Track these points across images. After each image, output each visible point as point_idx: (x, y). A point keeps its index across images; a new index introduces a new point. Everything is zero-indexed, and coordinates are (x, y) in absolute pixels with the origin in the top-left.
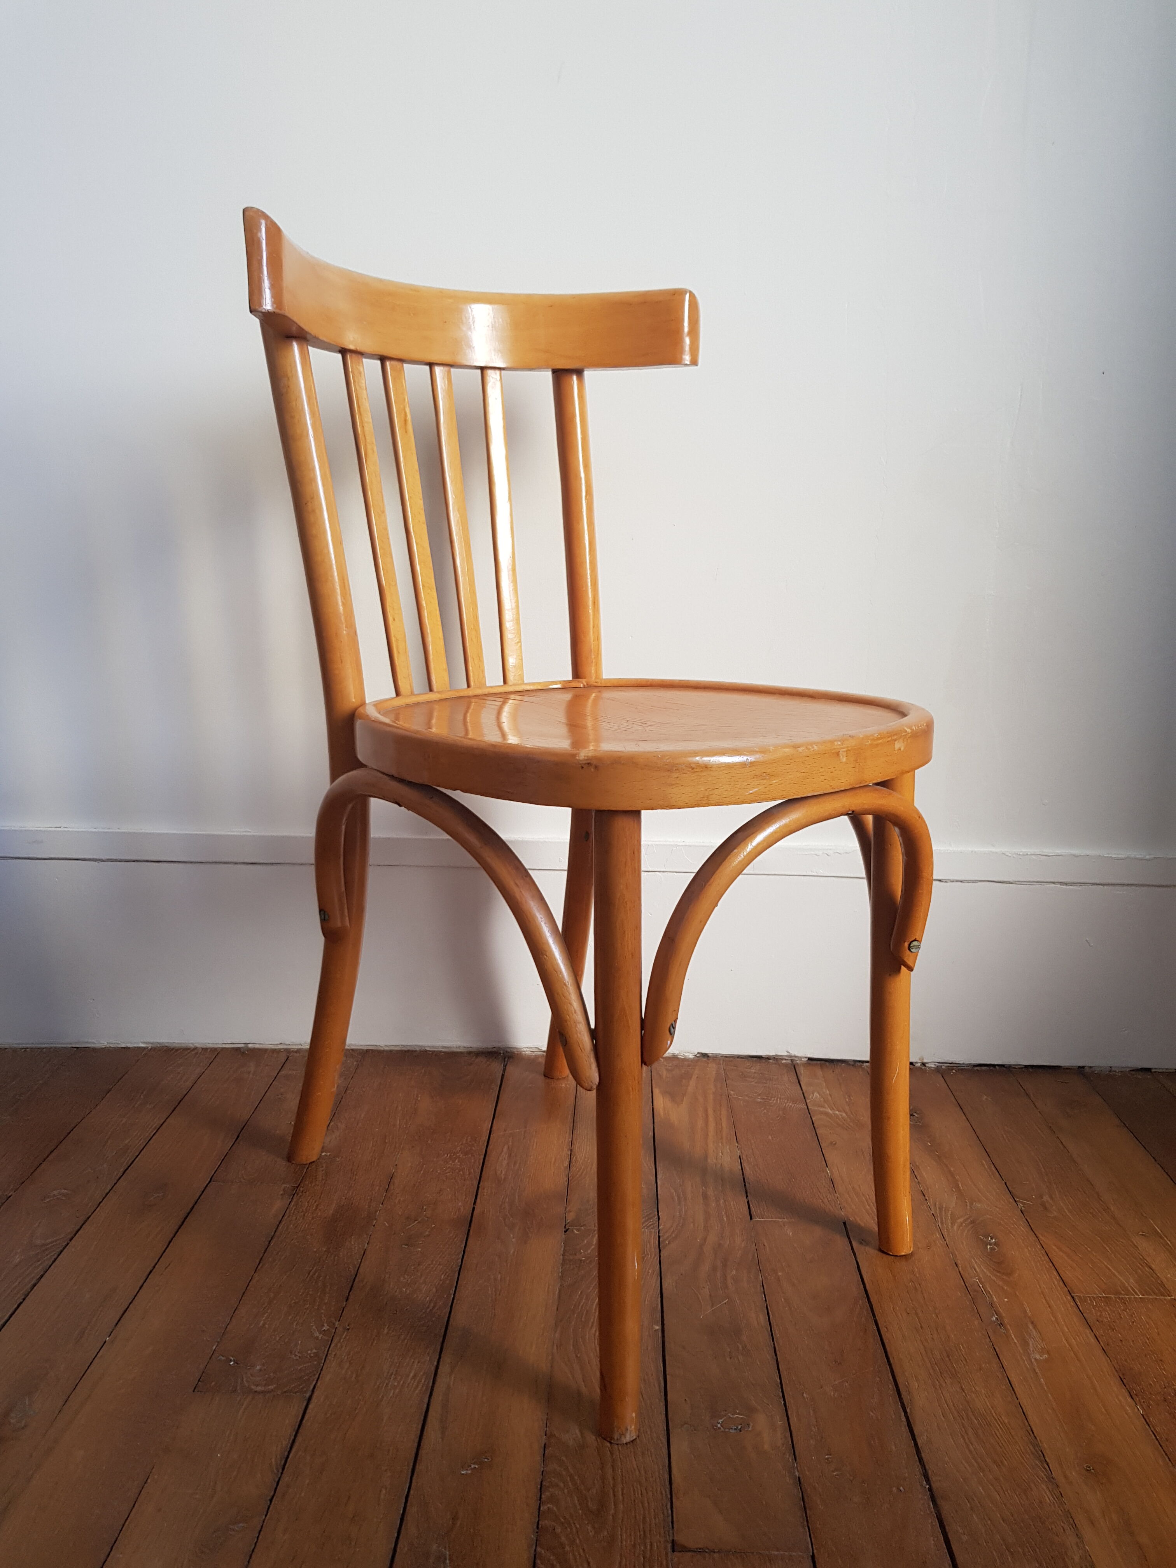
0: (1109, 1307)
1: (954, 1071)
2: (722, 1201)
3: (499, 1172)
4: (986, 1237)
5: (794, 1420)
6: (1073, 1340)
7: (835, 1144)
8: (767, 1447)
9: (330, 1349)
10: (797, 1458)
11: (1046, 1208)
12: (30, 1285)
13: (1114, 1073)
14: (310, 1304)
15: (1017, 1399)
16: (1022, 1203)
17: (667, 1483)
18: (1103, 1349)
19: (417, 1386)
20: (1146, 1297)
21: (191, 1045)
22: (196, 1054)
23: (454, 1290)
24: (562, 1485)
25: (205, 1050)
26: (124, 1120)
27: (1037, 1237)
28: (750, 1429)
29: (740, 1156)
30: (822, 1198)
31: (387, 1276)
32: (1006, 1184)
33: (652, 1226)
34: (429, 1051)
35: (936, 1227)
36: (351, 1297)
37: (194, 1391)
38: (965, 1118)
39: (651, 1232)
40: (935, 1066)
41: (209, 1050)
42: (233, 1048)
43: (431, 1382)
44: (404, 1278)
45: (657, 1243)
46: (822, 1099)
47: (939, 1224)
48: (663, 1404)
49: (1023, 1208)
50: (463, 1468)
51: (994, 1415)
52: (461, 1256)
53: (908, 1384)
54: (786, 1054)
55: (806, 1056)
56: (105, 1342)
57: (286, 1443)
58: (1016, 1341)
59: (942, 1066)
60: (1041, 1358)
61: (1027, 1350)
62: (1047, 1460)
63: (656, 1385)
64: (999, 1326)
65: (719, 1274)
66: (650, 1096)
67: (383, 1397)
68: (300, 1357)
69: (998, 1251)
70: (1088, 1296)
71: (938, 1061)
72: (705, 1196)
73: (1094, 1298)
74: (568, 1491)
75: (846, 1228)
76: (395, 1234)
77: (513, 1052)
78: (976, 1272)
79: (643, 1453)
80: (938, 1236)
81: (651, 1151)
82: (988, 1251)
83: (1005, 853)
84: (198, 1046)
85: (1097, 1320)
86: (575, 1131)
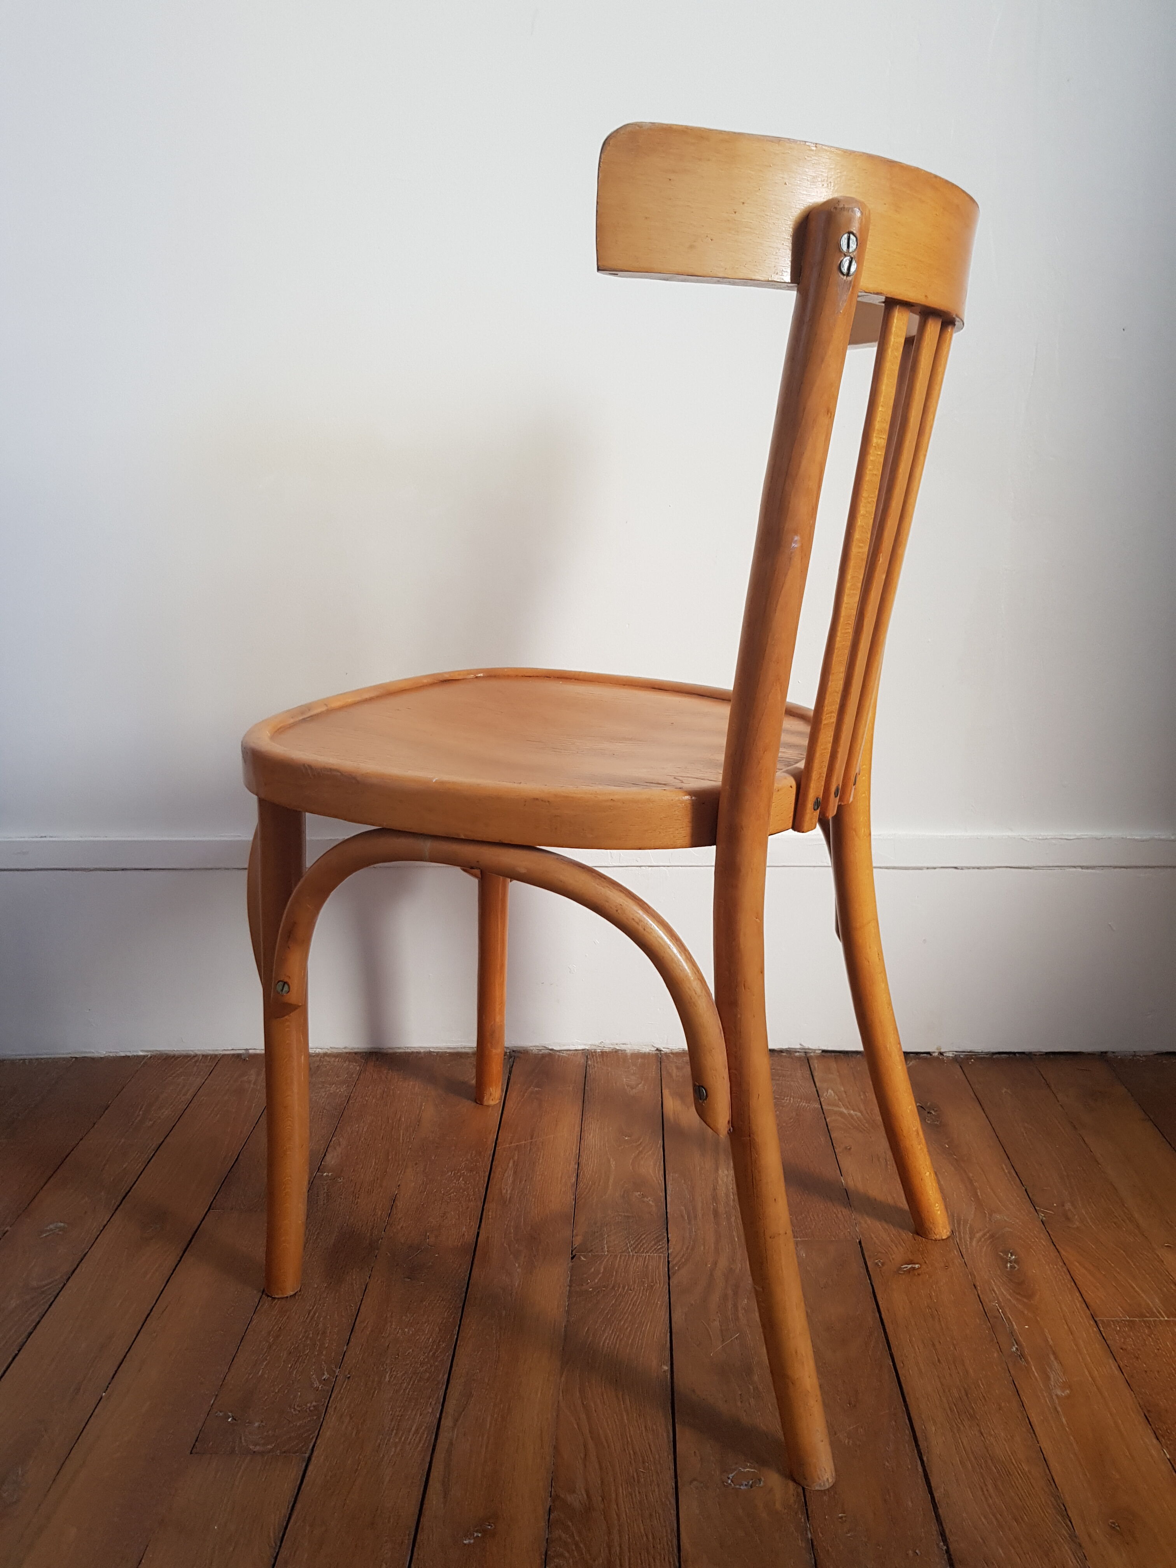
0: (1133, 1332)
1: (973, 1060)
3: (504, 1191)
4: (1006, 1254)
6: (1096, 1372)
7: (850, 1149)
8: (778, 1506)
9: (331, 1401)
10: (810, 1518)
11: (1068, 1219)
12: (26, 1334)
13: (1138, 1057)
14: (310, 1349)
15: (1038, 1443)
16: (1043, 1213)
17: (676, 1550)
18: (1127, 1381)
19: (420, 1441)
20: (1172, 1319)
21: (191, 1053)
22: (196, 1062)
23: (457, 1328)
24: (567, 1555)
25: (205, 1056)
26: (123, 1140)
27: (1058, 1252)
28: (762, 1484)
30: (837, 1212)
31: (389, 1315)
32: (1026, 1190)
33: (661, 1250)
34: (434, 1052)
35: (954, 1243)
36: (352, 1339)
37: (191, 1453)
38: (984, 1114)
39: (660, 1257)
40: (953, 1056)
41: (209, 1058)
42: (233, 1055)
43: (434, 1437)
44: (406, 1316)
45: (666, 1269)
46: (836, 1098)
47: (958, 1240)
48: (671, 1457)
49: (1044, 1218)
50: (466, 1536)
51: (1014, 1462)
52: (464, 1289)
53: (925, 1428)
54: (798, 1046)
55: (820, 1048)
56: (101, 1399)
57: (285, 1511)
58: (1036, 1375)
59: (959, 1055)
60: (1063, 1394)
61: (1048, 1385)
62: (1069, 1513)
63: (665, 1434)
64: (1019, 1358)
65: (730, 1306)
66: (660, 1099)
67: (383, 1457)
68: (299, 1411)
69: (1018, 1269)
70: (1112, 1321)
71: (958, 1050)
72: (716, 1213)
73: (1118, 1322)
74: (573, 1561)
75: (861, 1247)
76: (397, 1265)
77: (519, 1052)
78: (996, 1294)
79: (651, 1515)
80: (956, 1253)
81: (660, 1165)
82: (1008, 1270)
83: (1023, 837)
84: (198, 1053)
85: (1122, 1349)
86: (582, 1142)
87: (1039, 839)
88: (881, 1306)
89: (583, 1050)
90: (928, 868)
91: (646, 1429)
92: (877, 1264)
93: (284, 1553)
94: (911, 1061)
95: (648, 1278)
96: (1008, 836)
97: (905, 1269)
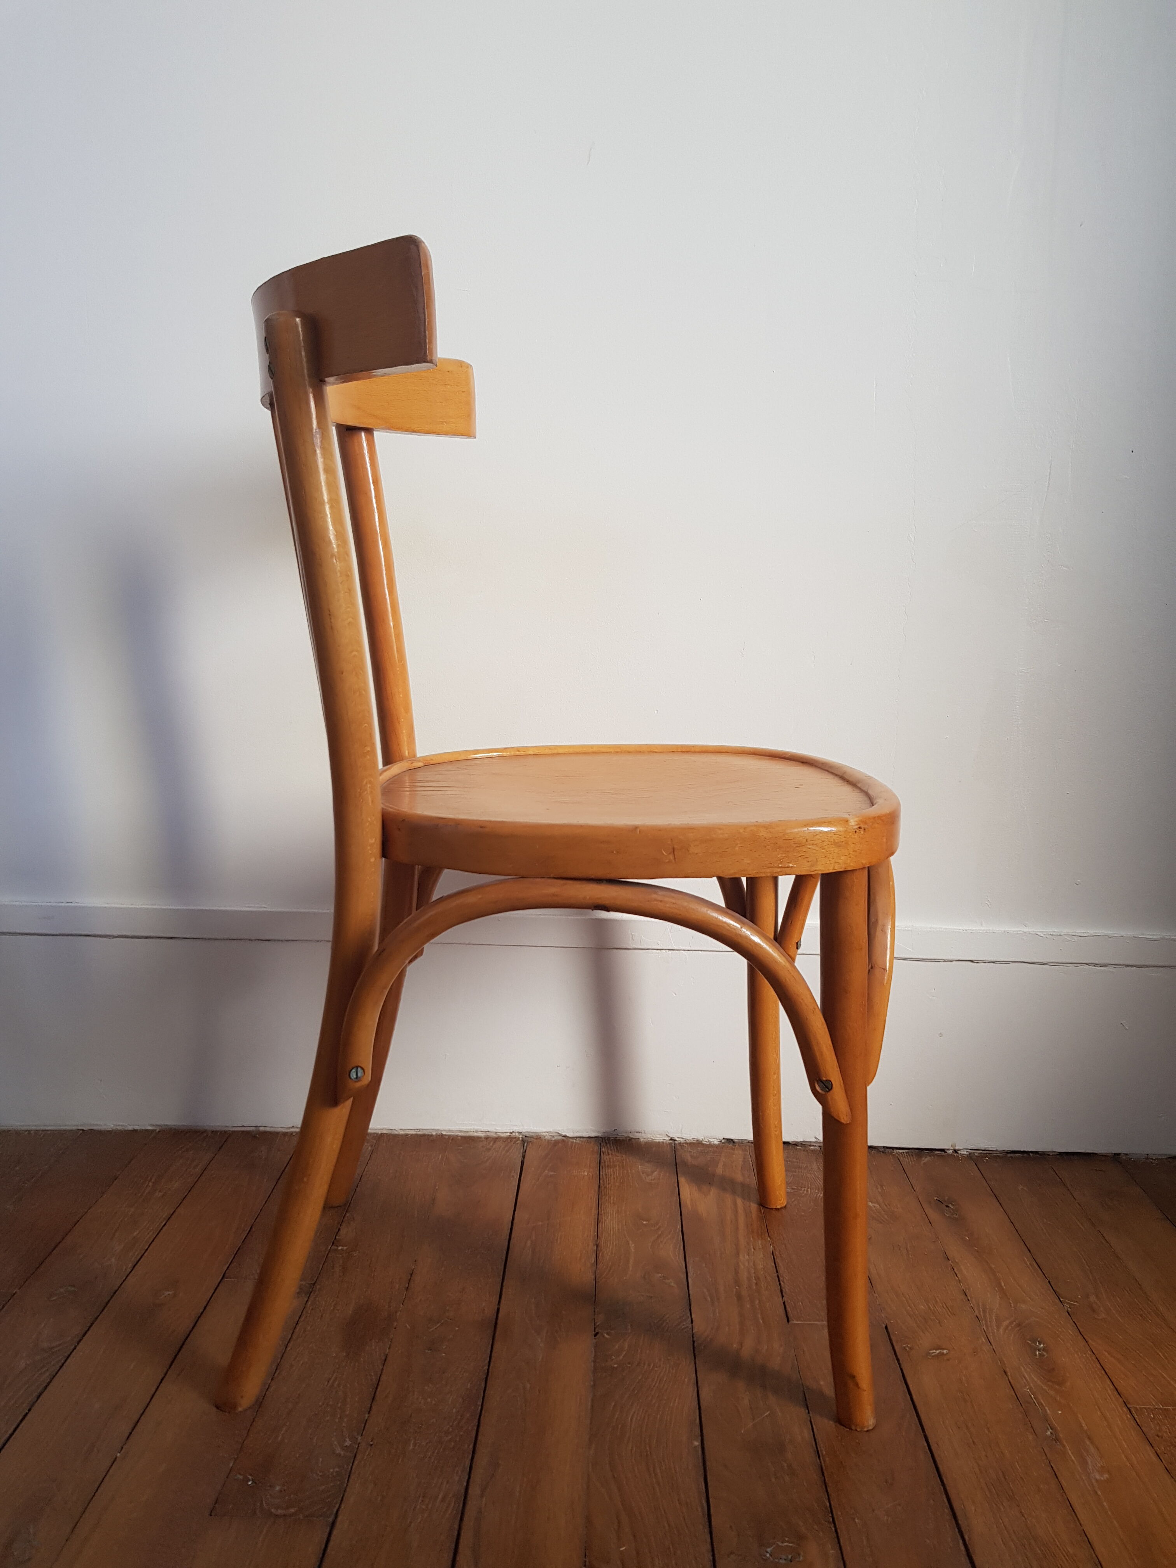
0: (1168, 1421)
1: (987, 1158)
2: (757, 1302)
3: (524, 1269)
4: (1034, 1341)
5: (847, 1549)
6: (1134, 1458)
7: (870, 1238)
9: (354, 1467)
11: (1094, 1311)
12: (36, 1394)
13: (1151, 1160)
14: (330, 1416)
15: (1081, 1526)
16: (1069, 1304)
18: (1166, 1468)
19: (447, 1509)
21: (200, 1128)
22: (206, 1137)
23: (481, 1399)
25: (215, 1132)
26: (132, 1210)
27: (1087, 1342)
28: (801, 1558)
29: (773, 1252)
31: (411, 1384)
32: (1049, 1282)
33: (686, 1330)
34: (445, 1135)
35: (981, 1331)
36: (374, 1408)
37: (210, 1515)
38: (1002, 1210)
39: (684, 1336)
40: (968, 1153)
41: (219, 1133)
42: (243, 1132)
43: (462, 1505)
44: (429, 1386)
45: (692, 1348)
47: (984, 1328)
48: (707, 1530)
49: (1069, 1309)
51: (1059, 1545)
52: (487, 1362)
53: (964, 1507)
54: (813, 1140)
56: (116, 1458)
58: (1073, 1458)
59: (974, 1153)
60: (1103, 1479)
61: (1086, 1469)
63: (700, 1510)
64: (1054, 1442)
66: (676, 1186)
67: (411, 1522)
68: (321, 1476)
69: (1047, 1358)
70: (1145, 1408)
71: (970, 1147)
72: (739, 1297)
73: (1152, 1410)
75: (888, 1332)
76: (417, 1337)
77: (532, 1137)
78: (1026, 1380)
80: (984, 1341)
81: (680, 1247)
82: (1038, 1357)
83: (1038, 933)
84: (207, 1129)
85: (1158, 1436)
86: (600, 1225)
88: (911, 1389)
89: (596, 1137)
90: (945, 961)
91: (680, 1503)
92: (905, 1348)
94: (926, 1158)
95: (673, 1357)
97: (933, 1354)
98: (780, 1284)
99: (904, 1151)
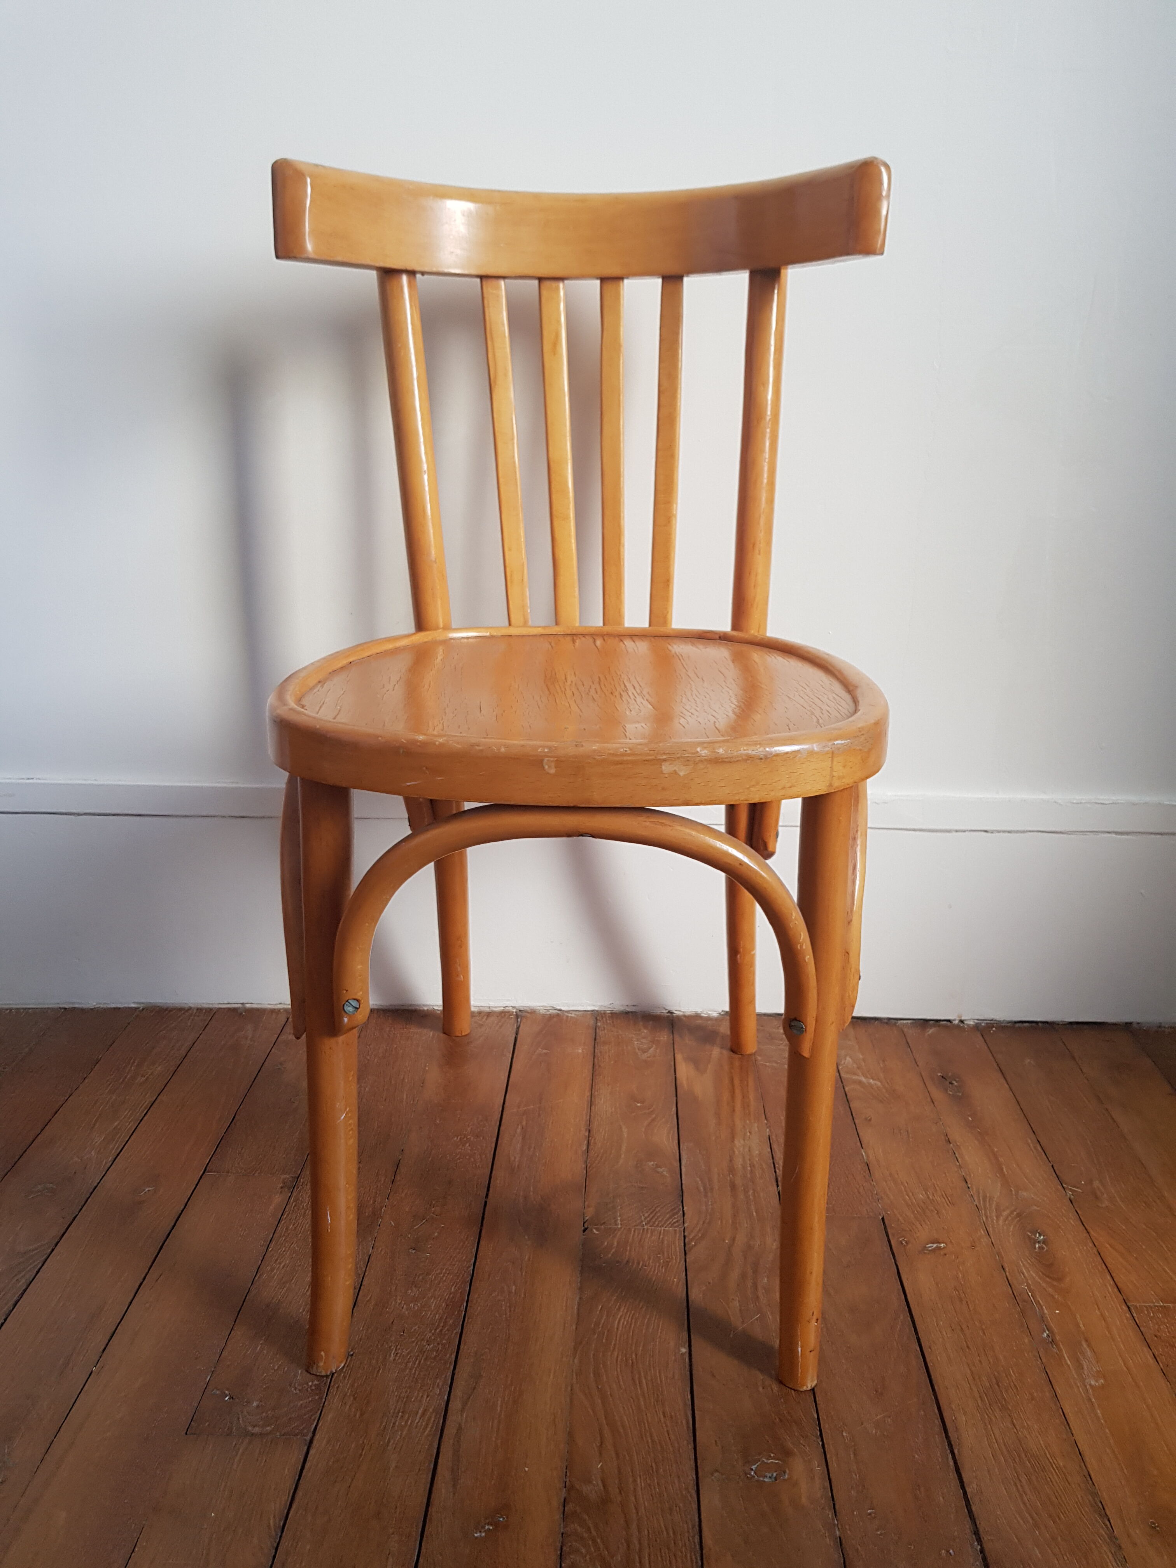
0: (1167, 1319)
1: (994, 1029)
2: (751, 1192)
3: (513, 1158)
4: (1034, 1234)
5: (833, 1465)
6: (1131, 1361)
7: (870, 1120)
8: (804, 1500)
9: (333, 1380)
10: (838, 1514)
11: (1097, 1198)
13: (1164, 1029)
15: (1073, 1435)
16: (1071, 1190)
17: (698, 1547)
18: (1162, 1369)
19: (427, 1425)
21: (185, 1005)
22: (191, 1015)
23: (465, 1304)
24: (583, 1550)
25: (200, 1010)
26: (114, 1097)
27: (1088, 1233)
28: (786, 1477)
29: (769, 1136)
30: (858, 1187)
31: (394, 1288)
32: (1052, 1166)
33: (677, 1224)
35: (980, 1221)
37: (186, 1434)
38: (1007, 1087)
39: (675, 1231)
40: (974, 1024)
41: (204, 1011)
42: (229, 1009)
43: (442, 1421)
44: (412, 1290)
45: (683, 1244)
46: (855, 1065)
47: (984, 1218)
48: (691, 1446)
49: (1072, 1197)
50: (477, 1529)
51: (1048, 1456)
52: (472, 1262)
53: (955, 1418)
56: (92, 1372)
57: (285, 1498)
58: (1069, 1363)
59: (981, 1023)
60: (1098, 1385)
61: (1081, 1374)
62: (1108, 1513)
63: (684, 1422)
64: (1051, 1345)
65: (749, 1284)
66: (673, 1063)
67: (389, 1441)
68: (300, 1390)
69: (1047, 1251)
70: (1145, 1306)
71: (977, 1017)
72: (733, 1187)
73: (1151, 1307)
74: (590, 1558)
75: (884, 1223)
76: (401, 1235)
77: (526, 1012)
78: (1025, 1277)
79: (671, 1509)
80: (982, 1232)
81: (673, 1133)
82: (1037, 1251)
83: (1057, 801)
84: (192, 1006)
85: (1156, 1336)
86: (593, 1108)
87: (1073, 803)
88: (906, 1288)
89: (592, 1011)
90: (957, 831)
91: (664, 1416)
92: (901, 1242)
93: (285, 1544)
94: (931, 1028)
95: (664, 1253)
96: (1042, 799)
97: (930, 1249)
98: (775, 1172)
99: (909, 1022)
